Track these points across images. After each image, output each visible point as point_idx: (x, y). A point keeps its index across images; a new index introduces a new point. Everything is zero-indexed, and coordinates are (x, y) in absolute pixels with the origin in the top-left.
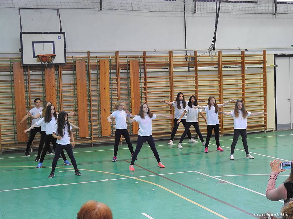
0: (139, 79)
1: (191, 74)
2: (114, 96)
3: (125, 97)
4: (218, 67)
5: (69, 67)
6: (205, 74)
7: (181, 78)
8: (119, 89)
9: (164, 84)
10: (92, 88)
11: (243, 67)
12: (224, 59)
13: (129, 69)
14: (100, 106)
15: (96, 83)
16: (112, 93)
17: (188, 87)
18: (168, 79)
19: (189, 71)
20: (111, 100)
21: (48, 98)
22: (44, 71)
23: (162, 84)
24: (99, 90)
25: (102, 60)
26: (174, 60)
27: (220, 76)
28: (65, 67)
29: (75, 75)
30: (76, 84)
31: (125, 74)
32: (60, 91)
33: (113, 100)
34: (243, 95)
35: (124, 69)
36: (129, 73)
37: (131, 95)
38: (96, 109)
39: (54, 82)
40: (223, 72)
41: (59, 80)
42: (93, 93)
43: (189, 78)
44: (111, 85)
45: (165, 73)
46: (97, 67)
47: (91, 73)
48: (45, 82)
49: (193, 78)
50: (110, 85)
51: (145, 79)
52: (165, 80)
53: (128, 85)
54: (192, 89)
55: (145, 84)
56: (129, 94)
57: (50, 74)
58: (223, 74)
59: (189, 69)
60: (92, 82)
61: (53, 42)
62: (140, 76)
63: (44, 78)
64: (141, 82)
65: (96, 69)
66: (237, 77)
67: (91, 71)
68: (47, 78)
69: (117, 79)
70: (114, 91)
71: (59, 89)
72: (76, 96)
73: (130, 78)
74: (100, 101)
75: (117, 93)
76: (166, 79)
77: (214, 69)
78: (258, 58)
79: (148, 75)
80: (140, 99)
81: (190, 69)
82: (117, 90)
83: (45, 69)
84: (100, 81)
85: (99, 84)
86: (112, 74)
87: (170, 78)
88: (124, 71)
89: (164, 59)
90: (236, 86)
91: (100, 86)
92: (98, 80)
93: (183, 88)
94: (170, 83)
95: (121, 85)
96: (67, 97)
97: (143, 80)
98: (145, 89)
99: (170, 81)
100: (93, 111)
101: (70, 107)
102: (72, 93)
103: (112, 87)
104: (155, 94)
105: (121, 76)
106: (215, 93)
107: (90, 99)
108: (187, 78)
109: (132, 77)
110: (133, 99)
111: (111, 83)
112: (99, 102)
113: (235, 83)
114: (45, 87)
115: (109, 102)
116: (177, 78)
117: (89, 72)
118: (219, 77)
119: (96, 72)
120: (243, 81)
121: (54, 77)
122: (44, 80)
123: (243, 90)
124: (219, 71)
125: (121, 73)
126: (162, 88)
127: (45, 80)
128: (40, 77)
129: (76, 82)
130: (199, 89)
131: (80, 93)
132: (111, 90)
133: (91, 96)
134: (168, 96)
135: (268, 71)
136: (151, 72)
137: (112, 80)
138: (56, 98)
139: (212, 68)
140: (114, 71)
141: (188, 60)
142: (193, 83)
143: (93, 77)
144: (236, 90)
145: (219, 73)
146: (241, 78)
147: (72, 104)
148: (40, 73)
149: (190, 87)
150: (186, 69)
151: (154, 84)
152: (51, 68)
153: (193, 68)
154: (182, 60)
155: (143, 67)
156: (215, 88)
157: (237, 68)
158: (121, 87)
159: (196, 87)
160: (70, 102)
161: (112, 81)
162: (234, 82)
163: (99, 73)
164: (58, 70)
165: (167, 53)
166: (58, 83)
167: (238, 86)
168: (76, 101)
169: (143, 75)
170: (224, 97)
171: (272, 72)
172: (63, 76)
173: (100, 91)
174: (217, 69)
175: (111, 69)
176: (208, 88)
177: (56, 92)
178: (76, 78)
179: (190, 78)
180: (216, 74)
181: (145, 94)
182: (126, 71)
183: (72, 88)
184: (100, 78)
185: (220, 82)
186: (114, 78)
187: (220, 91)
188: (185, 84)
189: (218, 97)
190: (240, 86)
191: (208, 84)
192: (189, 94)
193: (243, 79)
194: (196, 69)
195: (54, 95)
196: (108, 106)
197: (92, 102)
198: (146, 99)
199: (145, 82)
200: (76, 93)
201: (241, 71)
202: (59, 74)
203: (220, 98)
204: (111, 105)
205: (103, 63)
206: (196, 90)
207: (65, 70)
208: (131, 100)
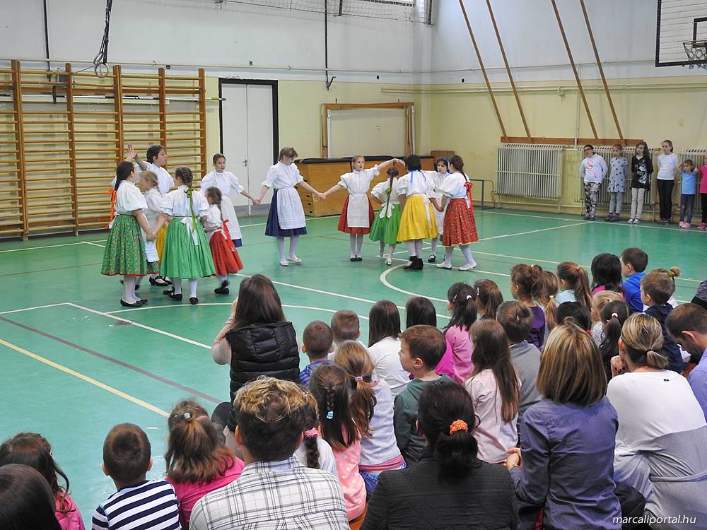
1: (60, 109)
4: (113, 97)
6: (88, 110)
7: (39, 117)
9: (3, 126)
11: (162, 99)
12: (124, 82)
17: (54, 135)
18: (11, 117)
19: (55, 102)
26: (22, 80)
27: (118, 115)
40: (123, 107)
43: (54, 117)
45: (4, 104)
49: (65, 117)
52: (5, 119)
54: (63, 139)
58: (124, 111)
59: (55, 99)
66: (150, 118)
76: (7, 117)
77: (106, 101)
78: (190, 82)
81: (58, 100)
87: (16, 116)
89: (2, 76)
90: (149, 135)
93: (45, 136)
94: (17, 125)
99: (16, 122)
106: (109, 147)
108: (51, 117)
113: (147, 129)
116: (32, 116)
118: (117, 117)
120: (163, 126)
130: (76, 139)
134: (11, 151)
135: (208, 109)
139: (102, 99)
141: (53, 80)
142: (65, 126)
145: (117, 110)
146: (158, 120)
149: (58, 135)
150: (49, 98)
153: (64, 97)
154: (40, 80)
156: (109, 139)
157: (151, 100)
159: (71, 135)
162: (145, 127)
165: (8, 65)
167: (152, 134)
171: (215, 111)
174: (112, 101)
176: (95, 139)
179: (58, 117)
180: (111, 111)
185: (117, 126)
187: (118, 145)
188: (49, 129)
189: (114, 156)
190: (157, 136)
191: (95, 129)
192: (57, 148)
193: (162, 122)
194: (69, 99)
201: (159, 107)
203: (118, 158)
206: (71, 140)
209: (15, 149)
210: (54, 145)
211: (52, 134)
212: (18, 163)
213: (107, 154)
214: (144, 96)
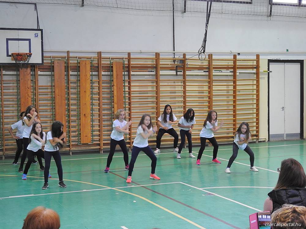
0: (123, 83)
1: (179, 79)
2: (95, 101)
3: (107, 102)
4: (208, 72)
5: (47, 67)
6: (194, 79)
7: (168, 83)
8: (101, 93)
9: (150, 88)
10: (72, 91)
11: (234, 72)
12: (214, 63)
13: (112, 71)
14: (79, 110)
15: (76, 86)
16: (93, 97)
17: (175, 93)
18: (154, 83)
19: (177, 75)
20: (92, 104)
21: (22, 100)
22: (19, 71)
23: (148, 88)
24: (78, 93)
25: (83, 61)
26: (161, 63)
27: (210, 81)
28: (42, 68)
29: (53, 77)
30: (54, 86)
31: (108, 76)
32: (35, 93)
33: (94, 105)
34: (234, 102)
35: (106, 71)
36: (112, 75)
37: (113, 99)
38: (75, 113)
39: (30, 84)
40: (213, 77)
41: (35, 82)
42: (72, 96)
43: (176, 83)
44: (92, 88)
45: (151, 76)
46: (77, 68)
47: (71, 75)
48: (19, 83)
49: (181, 82)
51: (129, 83)
52: (151, 84)
53: (111, 88)
54: (180, 94)
55: (129, 88)
56: (111, 98)
57: (25, 75)
58: (213, 79)
59: (177, 73)
60: (71, 85)
61: (29, 40)
62: (124, 79)
63: (18, 79)
64: (124, 86)
65: (76, 70)
66: (228, 82)
67: (71, 73)
68: (22, 79)
69: (99, 82)
70: (95, 95)
71: (35, 91)
72: (53, 99)
73: (113, 81)
74: (80, 105)
75: (99, 97)
76: (152, 83)
77: (204, 73)
78: (251, 62)
79: (133, 79)
80: (124, 104)
81: (179, 73)
82: (99, 94)
83: (20, 69)
84: (80, 83)
85: (78, 87)
86: (93, 76)
87: (157, 82)
88: (106, 73)
89: (150, 61)
90: (227, 92)
91: (80, 88)
92: (78, 82)
93: (170, 93)
94: (157, 87)
95: (103, 88)
96: (43, 100)
97: (127, 83)
98: (129, 94)
99: (156, 85)
100: (72, 116)
101: (47, 111)
102: (49, 96)
103: (93, 90)
104: (140, 99)
105: (104, 78)
106: (205, 99)
107: (68, 102)
108: (174, 83)
109: (115, 80)
110: (116, 104)
111: (92, 86)
112: (79, 107)
113: (226, 89)
114: (20, 89)
115: (89, 107)
116: (164, 82)
117: (68, 73)
118: (209, 82)
119: (75, 73)
120: (235, 87)
121: (30, 78)
123: (235, 97)
124: (209, 76)
125: (103, 75)
126: (147, 93)
127: (19, 81)
128: (14, 78)
129: (53, 84)
130: (187, 94)
131: (58, 96)
132: (92, 93)
133: (70, 99)
134: (153, 101)
135: (261, 77)
136: (136, 75)
137: (94, 83)
138: (32, 101)
139: (201, 73)
140: (96, 73)
141: (176, 63)
142: (181, 88)
143: (72, 79)
144: (227, 97)
145: (209, 78)
146: (232, 84)
147: (49, 108)
148: (15, 73)
149: (177, 93)
150: (174, 72)
151: (139, 88)
152: (27, 67)
153: (181, 72)
154: (169, 63)
155: (127, 69)
156: (204, 94)
157: (228, 73)
158: (103, 90)
159: (184, 92)
160: (47, 106)
163: (79, 75)
164: (34, 71)
165: (153, 55)
166: (34, 85)
167: (229, 92)
168: (54, 104)
169: (127, 78)
170: (213, 104)
171: (265, 78)
172: (39, 77)
173: (80, 94)
174: (207, 73)
175: (93, 71)
176: (197, 94)
177: (32, 95)
178: (54, 80)
179: (178, 83)
180: (206, 79)
181: (129, 99)
182: (109, 73)
183: (49, 90)
184: (80, 80)
185: (210, 87)
186: (96, 80)
187: (209, 97)
188: (173, 89)
189: (207, 104)
190: (231, 93)
191: (197, 89)
192: (177, 99)
193: (235, 85)
194: (184, 73)
195: (29, 98)
196: (88, 111)
197: (71, 106)
198: (130, 104)
199: (129, 85)
200: (53, 96)
201: (233, 77)
202: (35, 75)
203: (209, 105)
204: (92, 110)
205: (84, 63)
206: (184, 95)
207: (42, 70)
208: (114, 105)
209: (155, 100)
210: (175, 98)
212: (156, 107)
213: (204, 103)
214: (225, 71)
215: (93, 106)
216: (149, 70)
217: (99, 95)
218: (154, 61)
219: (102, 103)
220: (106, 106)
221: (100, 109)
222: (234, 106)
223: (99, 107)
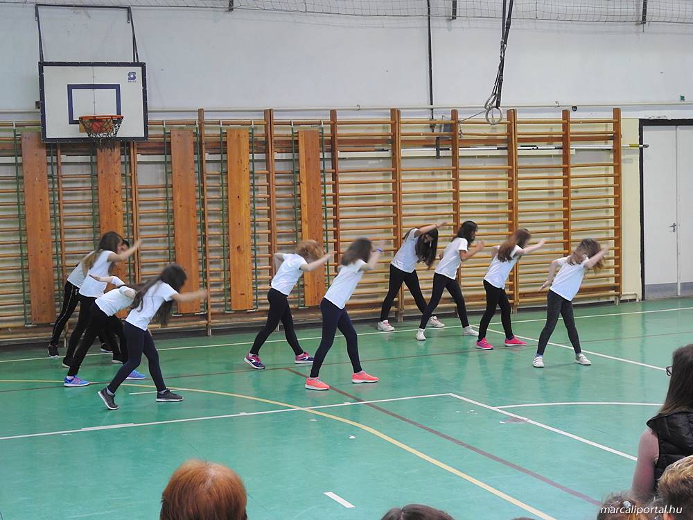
0: (321, 176)
1: (444, 165)
2: (262, 216)
3: (286, 219)
4: (506, 148)
5: (154, 145)
6: (477, 165)
7: (419, 174)
8: (273, 200)
9: (380, 186)
10: (210, 195)
11: (565, 149)
12: (521, 129)
13: (297, 151)
14: (227, 238)
15: (218, 185)
16: (256, 208)
17: (436, 196)
18: (389, 175)
19: (438, 156)
20: (254, 224)
21: (104, 218)
22: (95, 154)
23: (374, 187)
24: (224, 201)
25: (232, 130)
26: (402, 131)
27: (512, 169)
28: (145, 146)
29: (168, 166)
30: (172, 186)
31: (287, 163)
32: (132, 202)
33: (258, 225)
34: (566, 214)
35: (284, 151)
36: (298, 160)
37: (301, 212)
38: (218, 245)
39: (119, 182)
40: (518, 159)
41: (130, 177)
42: (210, 208)
43: (437, 173)
44: (254, 188)
45: (381, 160)
46: (221, 146)
47: (207, 161)
48: (97, 181)
49: (449, 173)
50: (251, 190)
51: (335, 176)
52: (381, 178)
53: (295, 189)
54: (446, 200)
55: (335, 188)
56: (296, 211)
57: (109, 162)
58: (519, 164)
59: (438, 153)
60: (209, 183)
61: (117, 87)
62: (322, 169)
63: (95, 173)
64: (324, 183)
65: (217, 151)
66: (552, 172)
67: (207, 157)
68: (102, 172)
69: (268, 176)
70: (260, 204)
71: (132, 197)
72: (170, 215)
73: (299, 172)
74: (228, 227)
75: (268, 208)
76: (384, 175)
77: (498, 153)
78: (602, 126)
79: (343, 167)
80: (323, 223)
81: (442, 153)
82: (269, 202)
83: (98, 150)
84: (227, 178)
85: (224, 188)
86: (255, 163)
87: (395, 174)
88: (284, 156)
89: (379, 128)
90: (549, 193)
91: (227, 190)
92: (224, 177)
93: (425, 197)
94: (395, 184)
95: (277, 189)
96: (149, 217)
97: (329, 177)
98: (335, 200)
99: (394, 181)
100: (211, 251)
101: (156, 242)
102: (161, 208)
103: (256, 193)
104: (357, 210)
105: (278, 167)
106: (500, 209)
107: (203, 221)
108: (433, 174)
109: (303, 171)
110: (306, 222)
111: (253, 185)
112: (225, 230)
113: (546, 185)
114: (98, 194)
115: (248, 230)
116: (411, 174)
117: (202, 157)
118: (510, 172)
119: (218, 157)
120: (566, 182)
121: (119, 169)
122: (94, 177)
123: (566, 203)
124: (510, 158)
125: (276, 160)
126: (375, 198)
127: (97, 175)
128: (86, 170)
129: (170, 182)
130: (461, 199)
131: (180, 209)
132: (254, 200)
133: (206, 214)
134: (388, 215)
135: (625, 159)
136: (350, 159)
137: (257, 178)
138: (124, 219)
139: (493, 151)
140: (262, 156)
141: (436, 131)
142: (449, 185)
143: (210, 169)
144: (550, 204)
145: (510, 163)
146: (561, 174)
147: (161, 233)
148: (87, 159)
149: (440, 196)
150: (431, 152)
151: (357, 187)
152: (112, 147)
153: (448, 149)
154: (421, 131)
155: (329, 146)
156: (500, 199)
157: (552, 150)
158: (278, 193)
159: (456, 195)
160: (156, 229)
161: (256, 181)
162: (544, 183)
163: (226, 161)
164: (129, 153)
165: (387, 114)
166: (129, 184)
167: (553, 193)
168: (171, 226)
169: (329, 166)
170: (520, 219)
171: (634, 161)
172: (140, 168)
173: (227, 202)
174: (505, 153)
175: (255, 151)
176: (484, 199)
177: (123, 206)
178: (171, 173)
179: (441, 174)
180: (503, 164)
181: (335, 211)
182: (289, 156)
183: (161, 195)
184: (227, 172)
185: (511, 183)
186: (261, 172)
187: (511, 206)
188: (430, 189)
189: (506, 220)
190: (559, 194)
191: (484, 187)
192: (439, 211)
193: (566, 176)
194: (455, 152)
195: (118, 213)
196: (247, 240)
197: (209, 230)
198: (336, 222)
199: (334, 182)
200: (170, 208)
201: (562, 158)
202: (130, 163)
203: (511, 222)
204: (255, 236)
205: (235, 136)
206: (455, 201)
207: (144, 152)
208: (301, 225)
209: (391, 213)
210: (436, 208)
211: (434, 195)
212: (394, 229)
213: (498, 217)
214: (544, 146)
215: (257, 228)
216: (376, 148)
217: (269, 205)
218: (387, 128)
219: (276, 223)
220: (284, 229)
221: (273, 234)
222: (566, 224)
223: (269, 231)
